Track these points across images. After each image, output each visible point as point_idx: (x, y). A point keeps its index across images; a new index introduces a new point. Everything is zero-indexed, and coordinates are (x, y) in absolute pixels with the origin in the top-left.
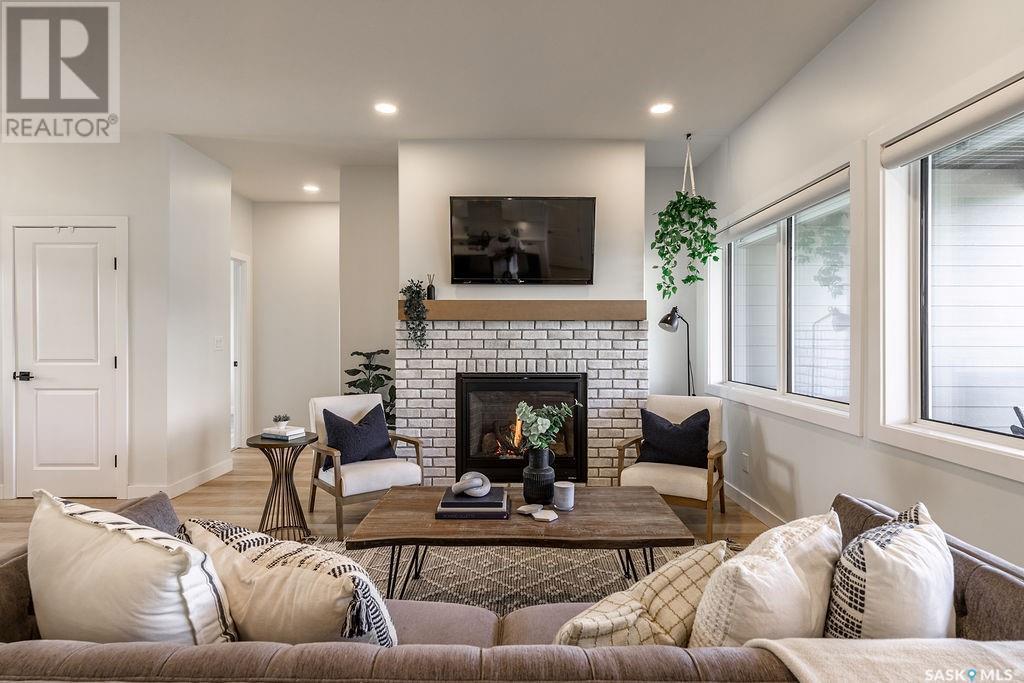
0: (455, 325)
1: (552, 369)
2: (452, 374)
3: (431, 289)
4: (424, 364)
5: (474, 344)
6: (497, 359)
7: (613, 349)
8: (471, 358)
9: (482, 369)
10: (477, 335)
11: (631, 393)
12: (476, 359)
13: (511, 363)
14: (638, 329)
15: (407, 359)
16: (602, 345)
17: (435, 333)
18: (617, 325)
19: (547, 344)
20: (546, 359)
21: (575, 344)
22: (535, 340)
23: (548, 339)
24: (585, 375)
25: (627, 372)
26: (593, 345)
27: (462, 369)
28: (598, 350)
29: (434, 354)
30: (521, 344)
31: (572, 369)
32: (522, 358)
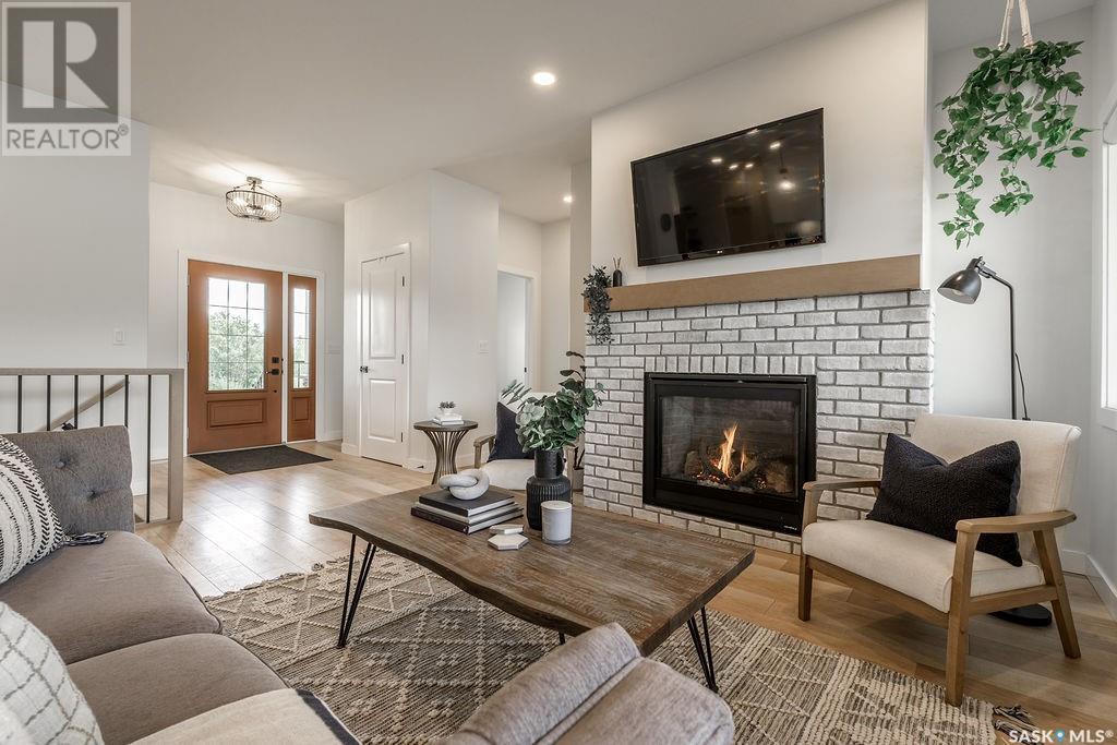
0: (643, 315)
1: (762, 370)
2: (640, 374)
3: (618, 275)
4: (612, 362)
5: (663, 338)
6: (690, 355)
7: (862, 338)
8: (661, 355)
9: (672, 369)
10: (668, 326)
11: (891, 410)
12: (666, 356)
13: (708, 361)
14: (909, 306)
15: (595, 356)
16: (842, 332)
17: (622, 325)
18: (869, 301)
19: (756, 335)
20: (754, 356)
21: (797, 334)
22: (740, 330)
23: (757, 327)
24: (813, 378)
25: (885, 374)
26: (825, 333)
27: (650, 368)
28: (835, 341)
29: (621, 350)
30: (720, 335)
31: (792, 368)
32: (722, 355)
